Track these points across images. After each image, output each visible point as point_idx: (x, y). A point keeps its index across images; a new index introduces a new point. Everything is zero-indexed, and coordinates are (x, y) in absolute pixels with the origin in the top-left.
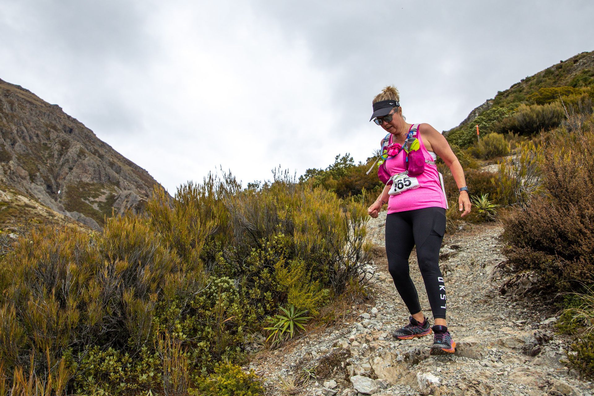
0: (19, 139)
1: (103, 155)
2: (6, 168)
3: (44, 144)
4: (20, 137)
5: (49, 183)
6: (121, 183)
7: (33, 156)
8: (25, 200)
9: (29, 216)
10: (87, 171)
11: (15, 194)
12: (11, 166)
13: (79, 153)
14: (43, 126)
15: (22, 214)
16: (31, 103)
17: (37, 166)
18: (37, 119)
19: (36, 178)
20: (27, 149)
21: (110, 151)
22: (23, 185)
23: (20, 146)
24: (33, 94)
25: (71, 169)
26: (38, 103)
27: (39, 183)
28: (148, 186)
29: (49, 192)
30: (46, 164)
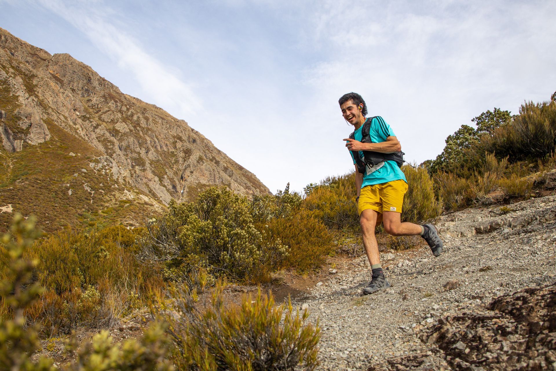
0: (151, 148)
1: (219, 161)
2: (133, 172)
3: (171, 152)
4: (153, 147)
5: (174, 184)
6: (232, 185)
7: (162, 162)
8: (146, 199)
9: (146, 212)
10: (204, 174)
11: (138, 193)
12: (137, 170)
13: (199, 160)
14: (171, 137)
15: (141, 211)
16: (163, 119)
17: (165, 170)
18: (167, 132)
19: (164, 180)
20: (158, 157)
21: (225, 158)
22: (148, 186)
23: (153, 153)
24: (165, 112)
25: (192, 172)
26: (170, 118)
27: (166, 184)
28: (255, 188)
29: (173, 191)
30: (172, 168)
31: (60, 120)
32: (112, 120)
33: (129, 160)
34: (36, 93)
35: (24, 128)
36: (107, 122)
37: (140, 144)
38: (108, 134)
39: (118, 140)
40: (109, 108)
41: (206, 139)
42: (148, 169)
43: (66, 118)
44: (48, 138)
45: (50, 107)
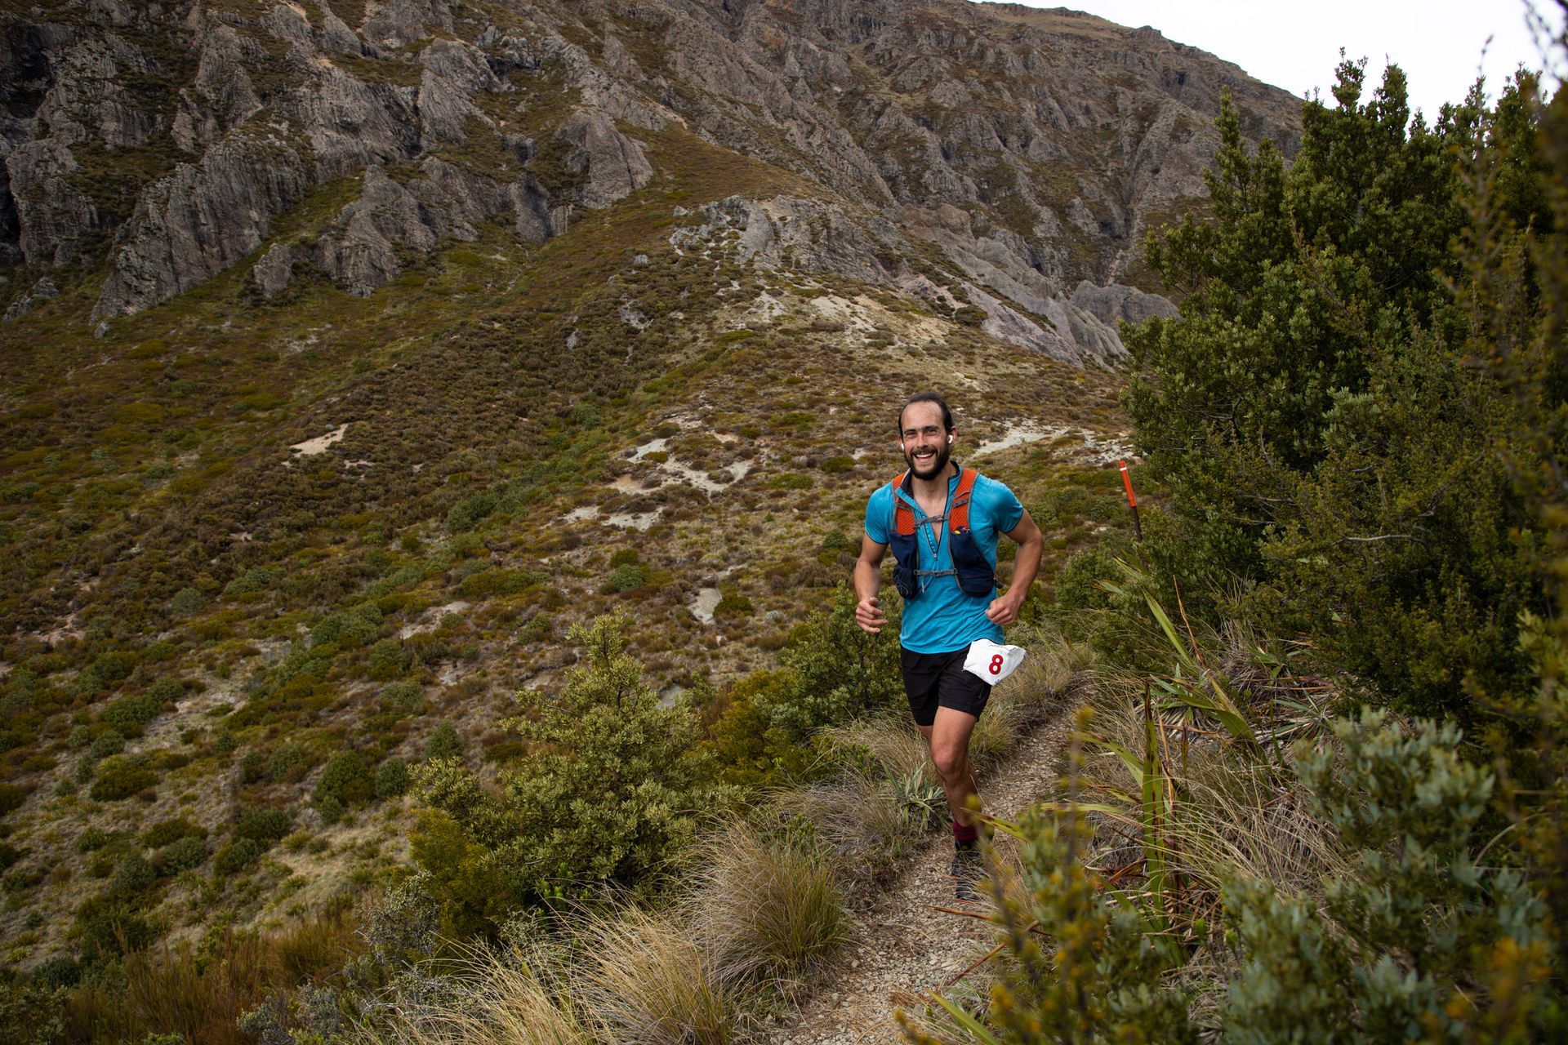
0: (1037, 130)
1: (1262, 119)
3: (1102, 126)
4: (1042, 125)
5: (1104, 217)
7: (1072, 162)
10: (1194, 169)
13: (1175, 129)
14: (1101, 84)
16: (1084, 39)
17: (1078, 182)
18: (1087, 72)
19: (1072, 211)
20: (1057, 149)
23: (1040, 144)
24: (1096, 18)
25: (1156, 171)
26: (1103, 35)
27: (1079, 223)
29: (1103, 239)
30: (1101, 173)
31: (728, 120)
32: (925, 82)
33: (968, 181)
34: (670, 66)
35: (577, 169)
36: (910, 92)
37: (1002, 125)
38: (909, 122)
39: (938, 132)
40: (919, 51)
41: (1222, 62)
42: (1024, 191)
43: (757, 111)
44: (642, 179)
45: (703, 92)
